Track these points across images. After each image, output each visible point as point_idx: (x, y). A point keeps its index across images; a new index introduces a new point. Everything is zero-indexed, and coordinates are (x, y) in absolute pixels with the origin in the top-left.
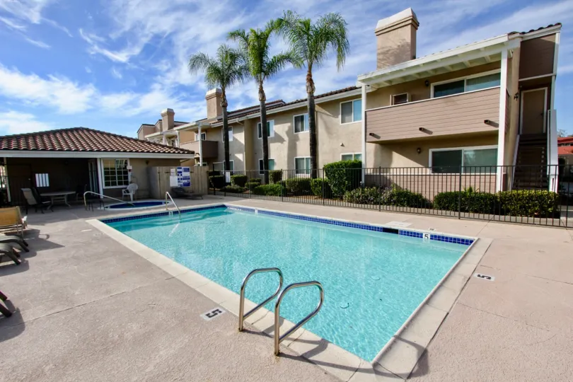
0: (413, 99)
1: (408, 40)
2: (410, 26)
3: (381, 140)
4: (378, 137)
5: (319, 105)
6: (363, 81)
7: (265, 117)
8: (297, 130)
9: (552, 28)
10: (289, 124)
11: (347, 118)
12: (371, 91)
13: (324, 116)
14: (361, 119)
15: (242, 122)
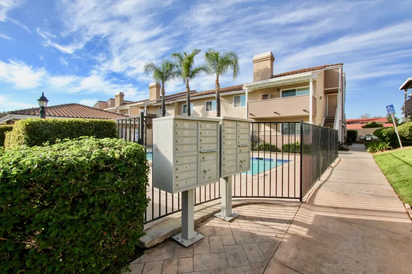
0: (272, 97)
1: (269, 67)
2: (270, 60)
3: (255, 117)
4: (254, 116)
5: (222, 96)
6: (247, 87)
7: (189, 101)
8: (207, 110)
9: (337, 66)
10: (202, 106)
11: (237, 104)
12: (250, 91)
13: (224, 103)
14: (245, 105)
15: (174, 103)
